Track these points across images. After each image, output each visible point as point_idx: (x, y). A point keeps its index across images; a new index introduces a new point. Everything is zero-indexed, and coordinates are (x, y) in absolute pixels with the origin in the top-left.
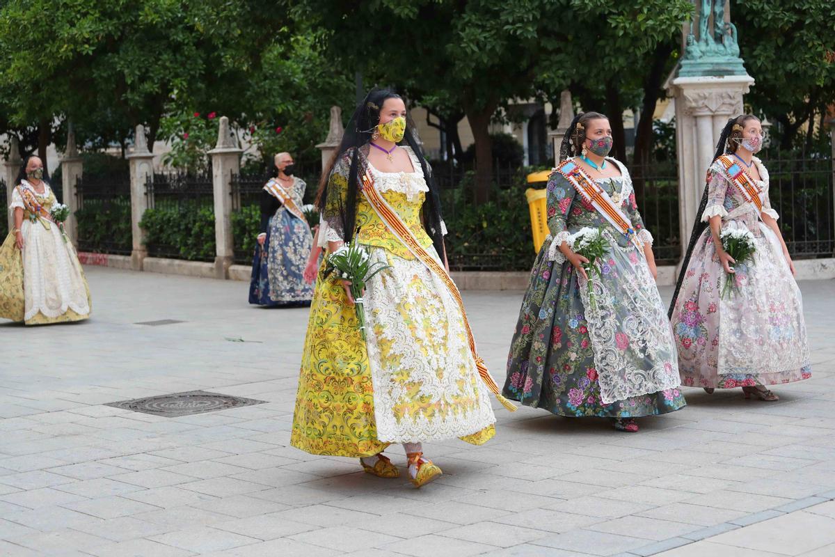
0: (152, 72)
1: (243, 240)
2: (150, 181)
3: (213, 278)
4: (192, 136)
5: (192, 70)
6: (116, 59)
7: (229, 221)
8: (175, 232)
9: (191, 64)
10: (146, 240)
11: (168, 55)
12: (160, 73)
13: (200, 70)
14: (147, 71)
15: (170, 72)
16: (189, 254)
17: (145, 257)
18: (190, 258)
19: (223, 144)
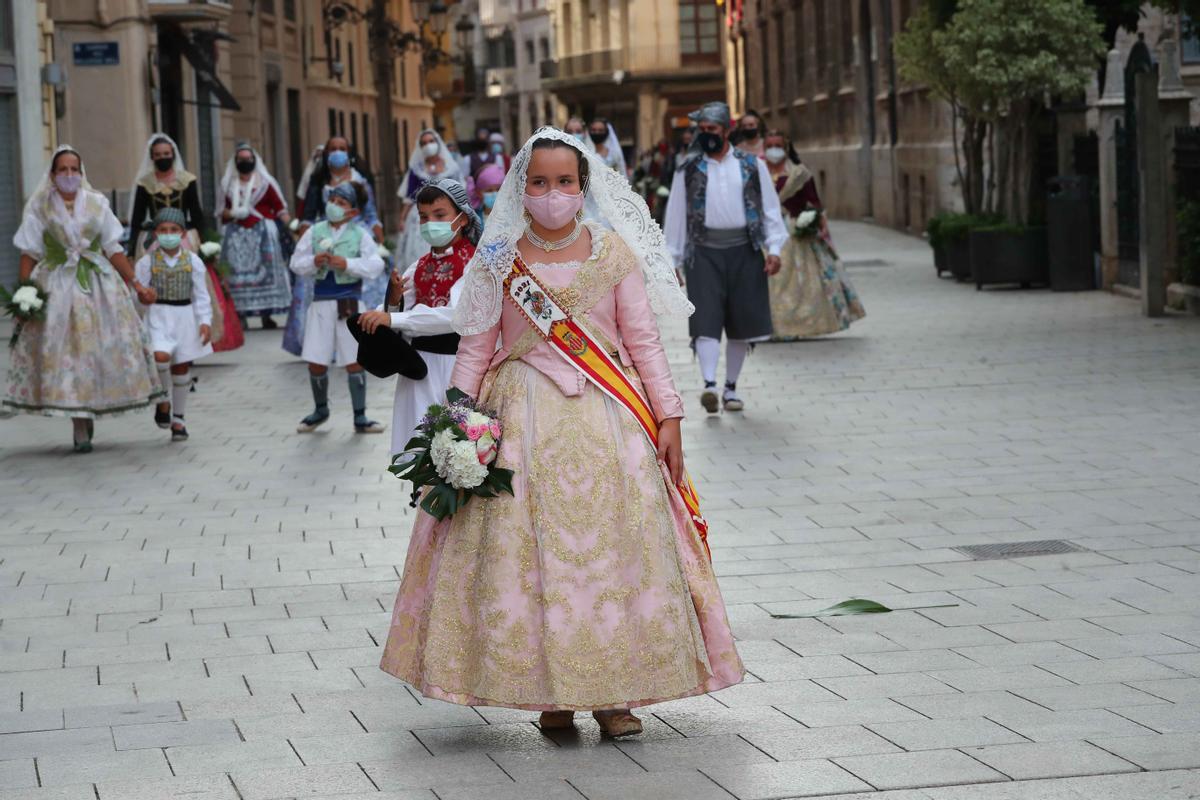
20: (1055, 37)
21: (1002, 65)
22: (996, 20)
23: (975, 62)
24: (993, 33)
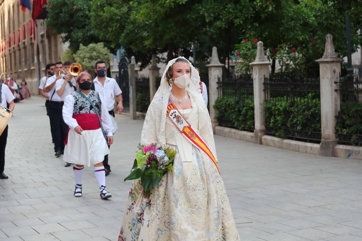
0: (222, 15)
1: (271, 120)
2: (220, 80)
3: (253, 142)
4: (242, 53)
5: (246, 14)
6: (200, 8)
7: (262, 108)
8: (232, 112)
9: (246, 11)
10: (217, 116)
11: (231, 5)
12: (226, 16)
13: (251, 14)
14: (219, 15)
15: (232, 15)
16: (240, 126)
17: (216, 126)
18: (240, 128)
19: (260, 58)
20: (101, 56)
21: (89, 62)
22: (88, 52)
23: (83, 61)
24: (88, 55)
